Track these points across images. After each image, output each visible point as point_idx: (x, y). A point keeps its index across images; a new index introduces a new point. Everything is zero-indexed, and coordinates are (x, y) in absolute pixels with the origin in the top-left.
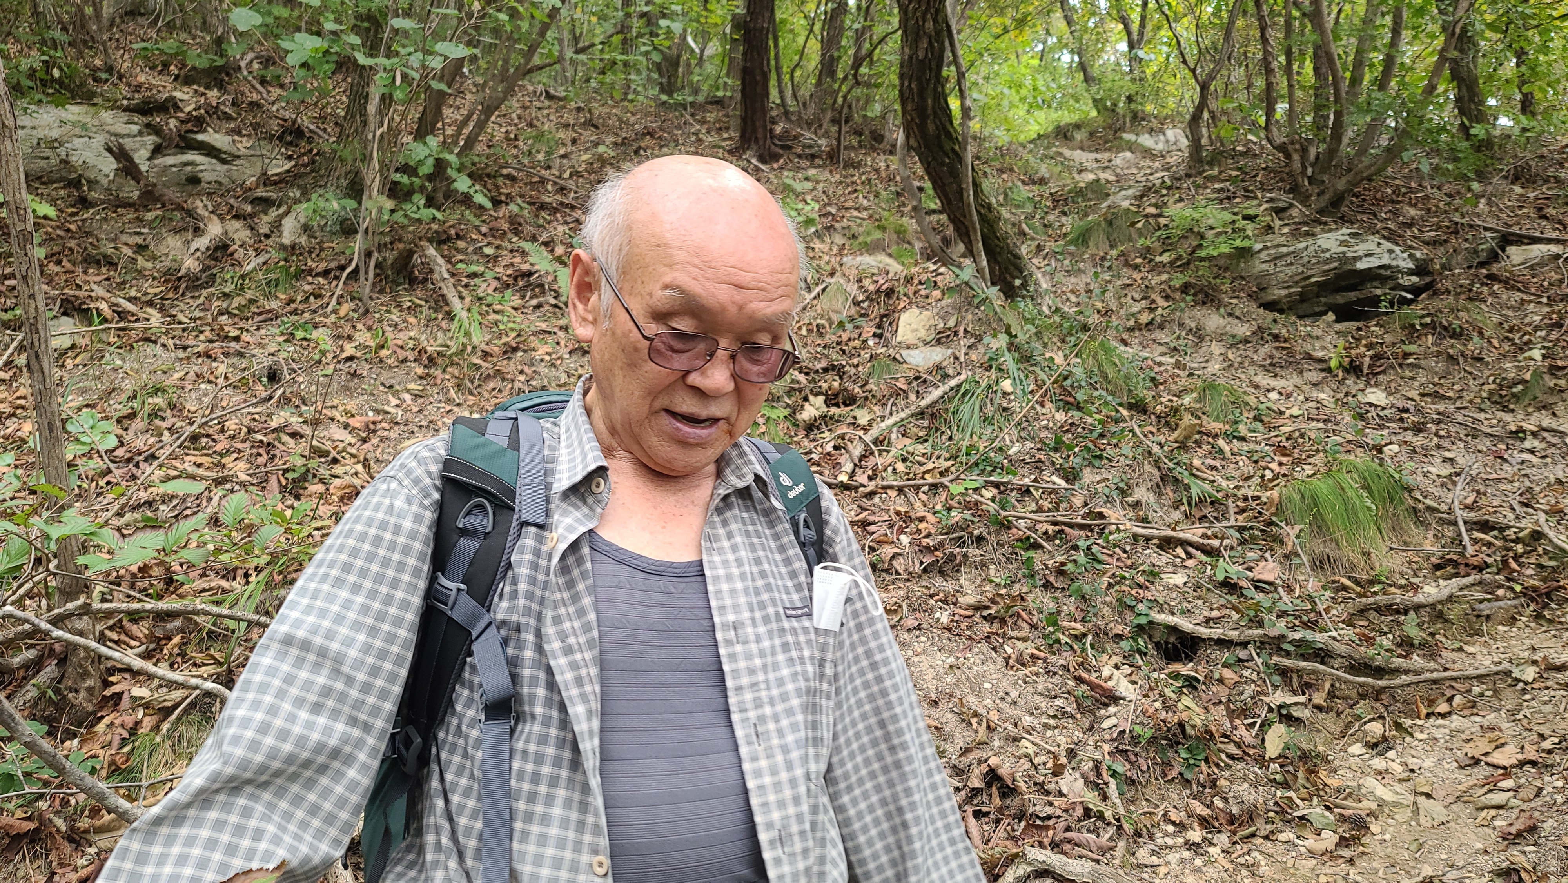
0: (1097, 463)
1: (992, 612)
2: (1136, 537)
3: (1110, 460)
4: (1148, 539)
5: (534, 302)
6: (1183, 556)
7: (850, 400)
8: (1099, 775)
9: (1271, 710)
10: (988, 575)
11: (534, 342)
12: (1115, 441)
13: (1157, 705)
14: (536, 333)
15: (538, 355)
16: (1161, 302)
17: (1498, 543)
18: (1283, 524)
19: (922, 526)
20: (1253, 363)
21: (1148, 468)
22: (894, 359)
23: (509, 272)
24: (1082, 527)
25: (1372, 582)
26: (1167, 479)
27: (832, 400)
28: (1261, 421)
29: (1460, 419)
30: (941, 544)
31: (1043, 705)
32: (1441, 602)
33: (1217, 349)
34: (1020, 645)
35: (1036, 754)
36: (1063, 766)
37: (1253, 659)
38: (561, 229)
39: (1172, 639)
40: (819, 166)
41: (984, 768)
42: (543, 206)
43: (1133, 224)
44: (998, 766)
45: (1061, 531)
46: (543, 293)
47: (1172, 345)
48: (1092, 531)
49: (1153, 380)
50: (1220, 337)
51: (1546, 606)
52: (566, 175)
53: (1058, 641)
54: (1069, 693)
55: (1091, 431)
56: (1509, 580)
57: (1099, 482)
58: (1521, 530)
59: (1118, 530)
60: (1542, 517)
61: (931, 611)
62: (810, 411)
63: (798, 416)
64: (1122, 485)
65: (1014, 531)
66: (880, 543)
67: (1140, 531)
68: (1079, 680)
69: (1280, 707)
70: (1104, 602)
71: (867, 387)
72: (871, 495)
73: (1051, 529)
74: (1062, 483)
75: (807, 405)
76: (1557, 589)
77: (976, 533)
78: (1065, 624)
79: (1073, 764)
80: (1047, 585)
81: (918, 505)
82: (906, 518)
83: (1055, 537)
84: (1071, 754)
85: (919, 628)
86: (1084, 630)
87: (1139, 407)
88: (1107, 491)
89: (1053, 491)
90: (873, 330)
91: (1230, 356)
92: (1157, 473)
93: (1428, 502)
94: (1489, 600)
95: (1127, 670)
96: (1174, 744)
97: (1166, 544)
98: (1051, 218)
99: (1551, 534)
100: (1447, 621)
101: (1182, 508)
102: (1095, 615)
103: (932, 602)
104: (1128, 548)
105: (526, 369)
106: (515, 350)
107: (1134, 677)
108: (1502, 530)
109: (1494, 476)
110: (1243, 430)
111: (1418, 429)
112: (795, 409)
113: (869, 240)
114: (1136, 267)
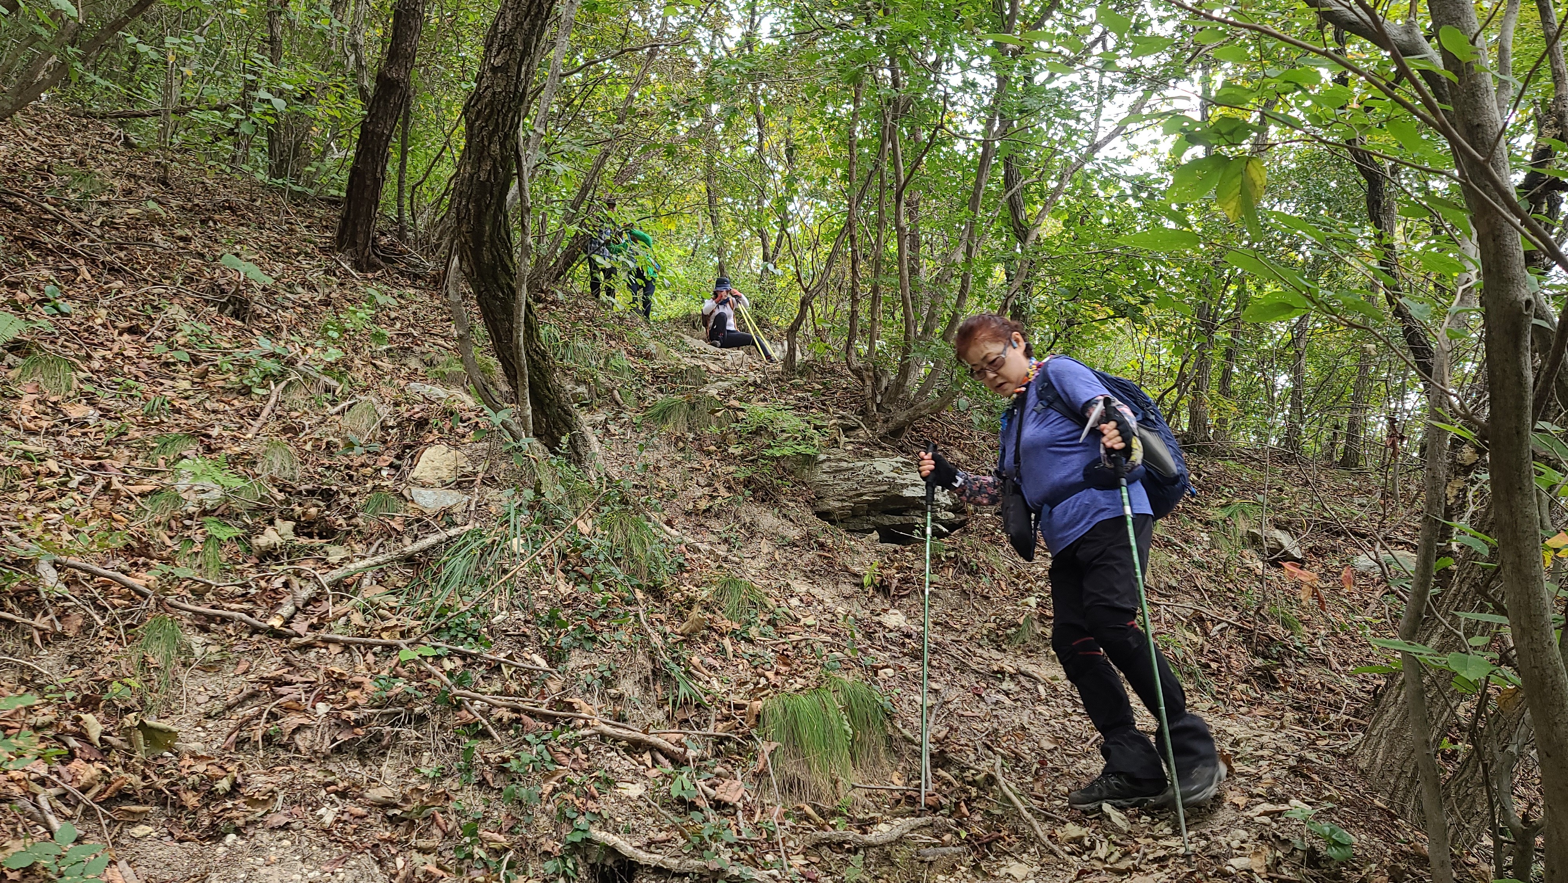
0: (588, 645)
1: (398, 812)
2: (603, 737)
3: (604, 645)
4: (616, 740)
6: (649, 763)
7: (329, 533)
10: (418, 764)
12: (614, 624)
16: (723, 492)
17: (957, 784)
18: (759, 740)
19: (352, 694)
20: (795, 567)
21: (641, 658)
22: (401, 495)
24: (545, 717)
25: (833, 814)
26: (659, 674)
27: (303, 528)
28: (775, 626)
29: (953, 652)
30: (368, 720)
32: (890, 843)
34: (418, 858)
39: (610, 862)
43: (713, 412)
45: (518, 721)
47: (724, 536)
48: (555, 724)
49: (681, 565)
50: (772, 536)
51: (985, 857)
52: (98, 223)
53: (470, 856)
55: (594, 609)
56: (959, 824)
57: (585, 667)
58: (979, 772)
59: (585, 725)
60: (999, 760)
61: (318, 805)
62: (269, 538)
63: (254, 541)
64: (607, 674)
65: (464, 713)
66: (287, 709)
67: (608, 729)
71: (354, 521)
72: (306, 647)
73: (506, 715)
74: (543, 664)
75: (269, 530)
76: (997, 840)
77: (418, 710)
78: (487, 834)
80: (482, 783)
81: (361, 667)
82: (338, 681)
83: (510, 725)
85: (286, 827)
86: (506, 844)
87: (657, 592)
88: (589, 679)
89: (529, 672)
90: (392, 459)
92: (649, 666)
93: (906, 732)
94: (935, 845)
97: (635, 747)
98: (648, 392)
99: (1002, 780)
100: (893, 864)
101: (666, 708)
102: (528, 826)
103: (324, 793)
104: (591, 748)
108: (963, 770)
109: (969, 713)
110: (753, 632)
111: (916, 656)
112: (255, 531)
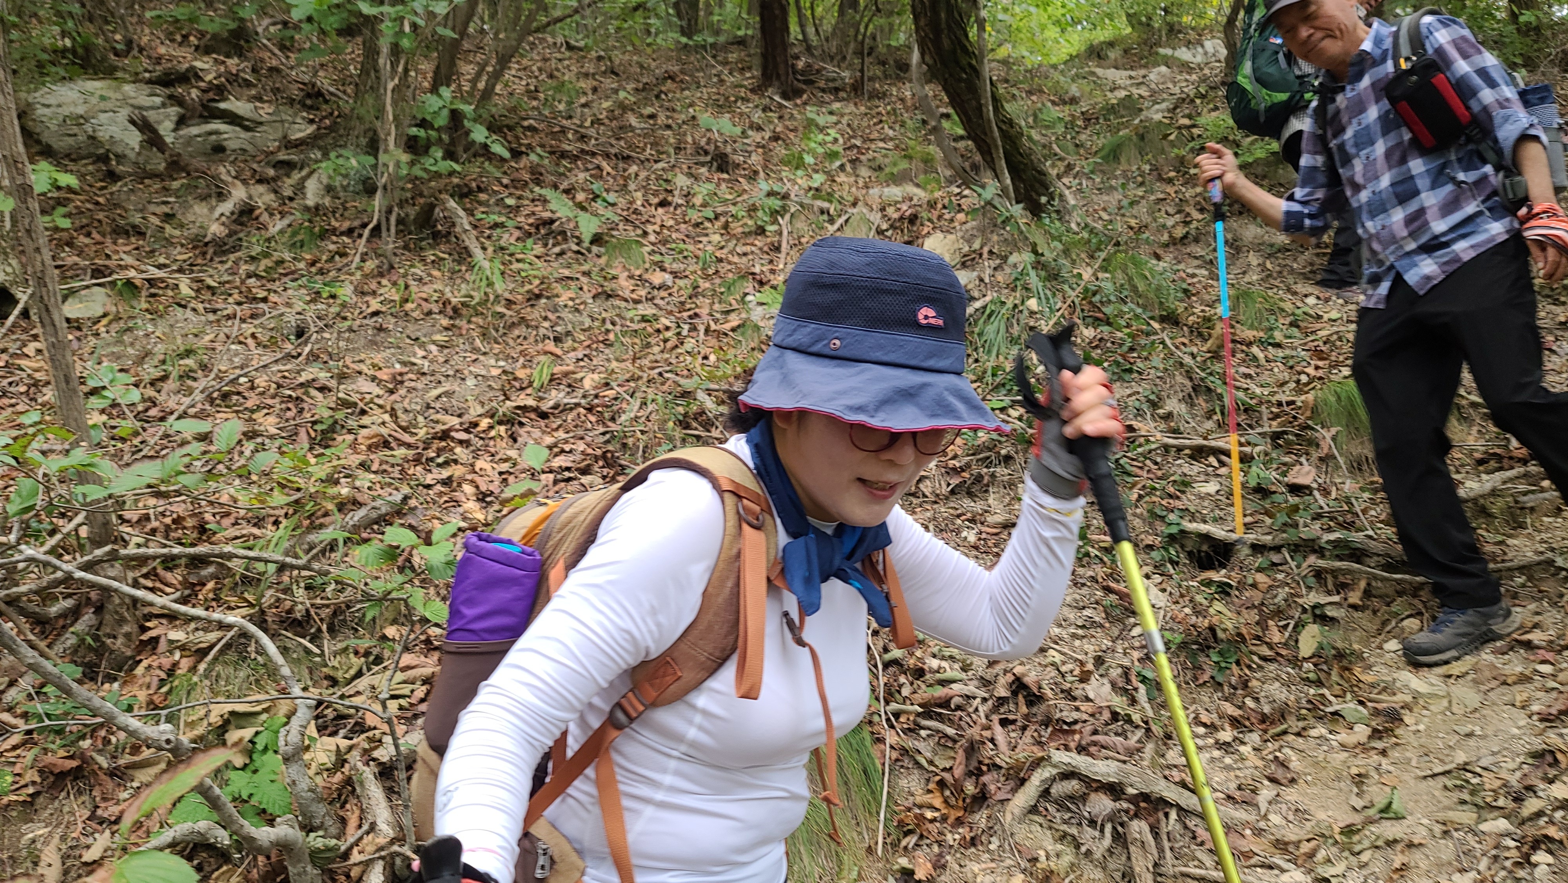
0: (1127, 377)
2: (1166, 448)
3: (1140, 373)
4: (1179, 449)
5: (557, 250)
6: (1216, 464)
8: (1128, 681)
9: (1305, 611)
11: (558, 288)
12: (1145, 354)
13: (1187, 610)
14: (560, 280)
15: (561, 301)
16: (1196, 215)
18: (1318, 428)
20: (1292, 271)
21: (1179, 379)
23: (531, 221)
26: (1200, 389)
28: (1298, 327)
30: (968, 465)
31: (1071, 616)
32: (1483, 496)
33: (1254, 259)
35: (1064, 663)
36: (1090, 673)
37: (1286, 563)
38: (582, 176)
39: (1205, 548)
40: (844, 99)
41: (1010, 678)
42: (564, 155)
43: (1166, 136)
44: (1024, 675)
46: (565, 240)
47: (1208, 258)
49: (1185, 291)
50: (1257, 247)
52: (588, 124)
53: (1087, 554)
54: (1097, 603)
55: (1121, 345)
57: (1130, 396)
59: (1148, 441)
61: (960, 530)
64: (1153, 397)
67: (1171, 441)
68: (1108, 590)
69: (1314, 607)
70: (1135, 515)
77: (1003, 452)
78: (1095, 537)
79: (1101, 671)
84: (1099, 661)
87: (1171, 319)
88: (1137, 404)
91: (1269, 265)
92: (1189, 384)
93: (1472, 398)
94: (1532, 492)
95: (1157, 579)
96: (1205, 648)
97: (1199, 453)
98: (1083, 137)
100: (1489, 515)
101: (1215, 418)
103: (959, 522)
104: (1159, 460)
105: (550, 315)
106: (538, 297)
107: (1164, 586)
110: (1278, 336)
113: (895, 171)
114: (1170, 181)
